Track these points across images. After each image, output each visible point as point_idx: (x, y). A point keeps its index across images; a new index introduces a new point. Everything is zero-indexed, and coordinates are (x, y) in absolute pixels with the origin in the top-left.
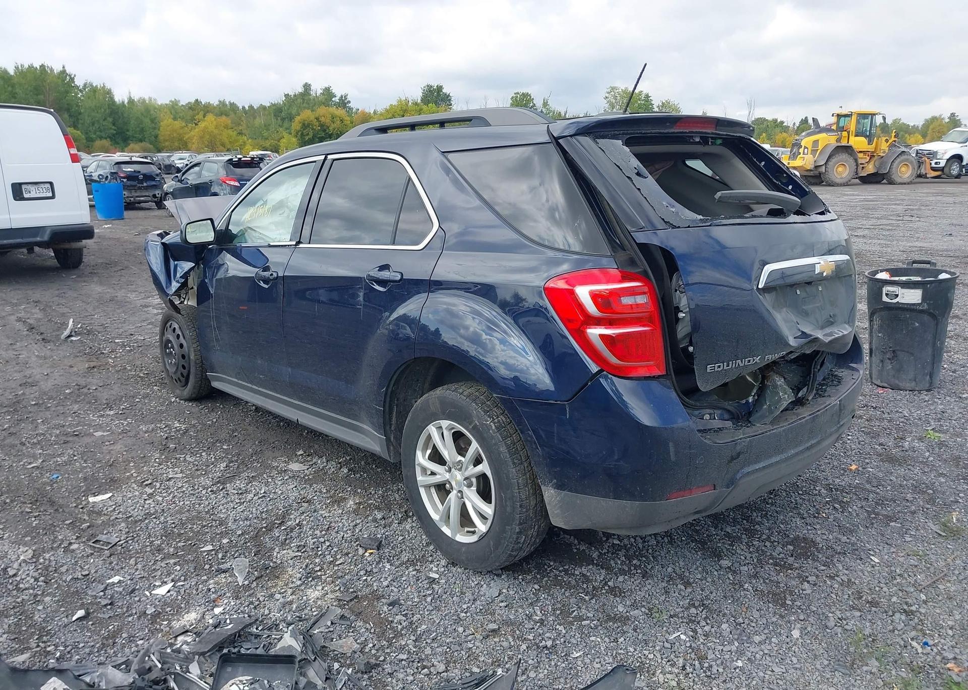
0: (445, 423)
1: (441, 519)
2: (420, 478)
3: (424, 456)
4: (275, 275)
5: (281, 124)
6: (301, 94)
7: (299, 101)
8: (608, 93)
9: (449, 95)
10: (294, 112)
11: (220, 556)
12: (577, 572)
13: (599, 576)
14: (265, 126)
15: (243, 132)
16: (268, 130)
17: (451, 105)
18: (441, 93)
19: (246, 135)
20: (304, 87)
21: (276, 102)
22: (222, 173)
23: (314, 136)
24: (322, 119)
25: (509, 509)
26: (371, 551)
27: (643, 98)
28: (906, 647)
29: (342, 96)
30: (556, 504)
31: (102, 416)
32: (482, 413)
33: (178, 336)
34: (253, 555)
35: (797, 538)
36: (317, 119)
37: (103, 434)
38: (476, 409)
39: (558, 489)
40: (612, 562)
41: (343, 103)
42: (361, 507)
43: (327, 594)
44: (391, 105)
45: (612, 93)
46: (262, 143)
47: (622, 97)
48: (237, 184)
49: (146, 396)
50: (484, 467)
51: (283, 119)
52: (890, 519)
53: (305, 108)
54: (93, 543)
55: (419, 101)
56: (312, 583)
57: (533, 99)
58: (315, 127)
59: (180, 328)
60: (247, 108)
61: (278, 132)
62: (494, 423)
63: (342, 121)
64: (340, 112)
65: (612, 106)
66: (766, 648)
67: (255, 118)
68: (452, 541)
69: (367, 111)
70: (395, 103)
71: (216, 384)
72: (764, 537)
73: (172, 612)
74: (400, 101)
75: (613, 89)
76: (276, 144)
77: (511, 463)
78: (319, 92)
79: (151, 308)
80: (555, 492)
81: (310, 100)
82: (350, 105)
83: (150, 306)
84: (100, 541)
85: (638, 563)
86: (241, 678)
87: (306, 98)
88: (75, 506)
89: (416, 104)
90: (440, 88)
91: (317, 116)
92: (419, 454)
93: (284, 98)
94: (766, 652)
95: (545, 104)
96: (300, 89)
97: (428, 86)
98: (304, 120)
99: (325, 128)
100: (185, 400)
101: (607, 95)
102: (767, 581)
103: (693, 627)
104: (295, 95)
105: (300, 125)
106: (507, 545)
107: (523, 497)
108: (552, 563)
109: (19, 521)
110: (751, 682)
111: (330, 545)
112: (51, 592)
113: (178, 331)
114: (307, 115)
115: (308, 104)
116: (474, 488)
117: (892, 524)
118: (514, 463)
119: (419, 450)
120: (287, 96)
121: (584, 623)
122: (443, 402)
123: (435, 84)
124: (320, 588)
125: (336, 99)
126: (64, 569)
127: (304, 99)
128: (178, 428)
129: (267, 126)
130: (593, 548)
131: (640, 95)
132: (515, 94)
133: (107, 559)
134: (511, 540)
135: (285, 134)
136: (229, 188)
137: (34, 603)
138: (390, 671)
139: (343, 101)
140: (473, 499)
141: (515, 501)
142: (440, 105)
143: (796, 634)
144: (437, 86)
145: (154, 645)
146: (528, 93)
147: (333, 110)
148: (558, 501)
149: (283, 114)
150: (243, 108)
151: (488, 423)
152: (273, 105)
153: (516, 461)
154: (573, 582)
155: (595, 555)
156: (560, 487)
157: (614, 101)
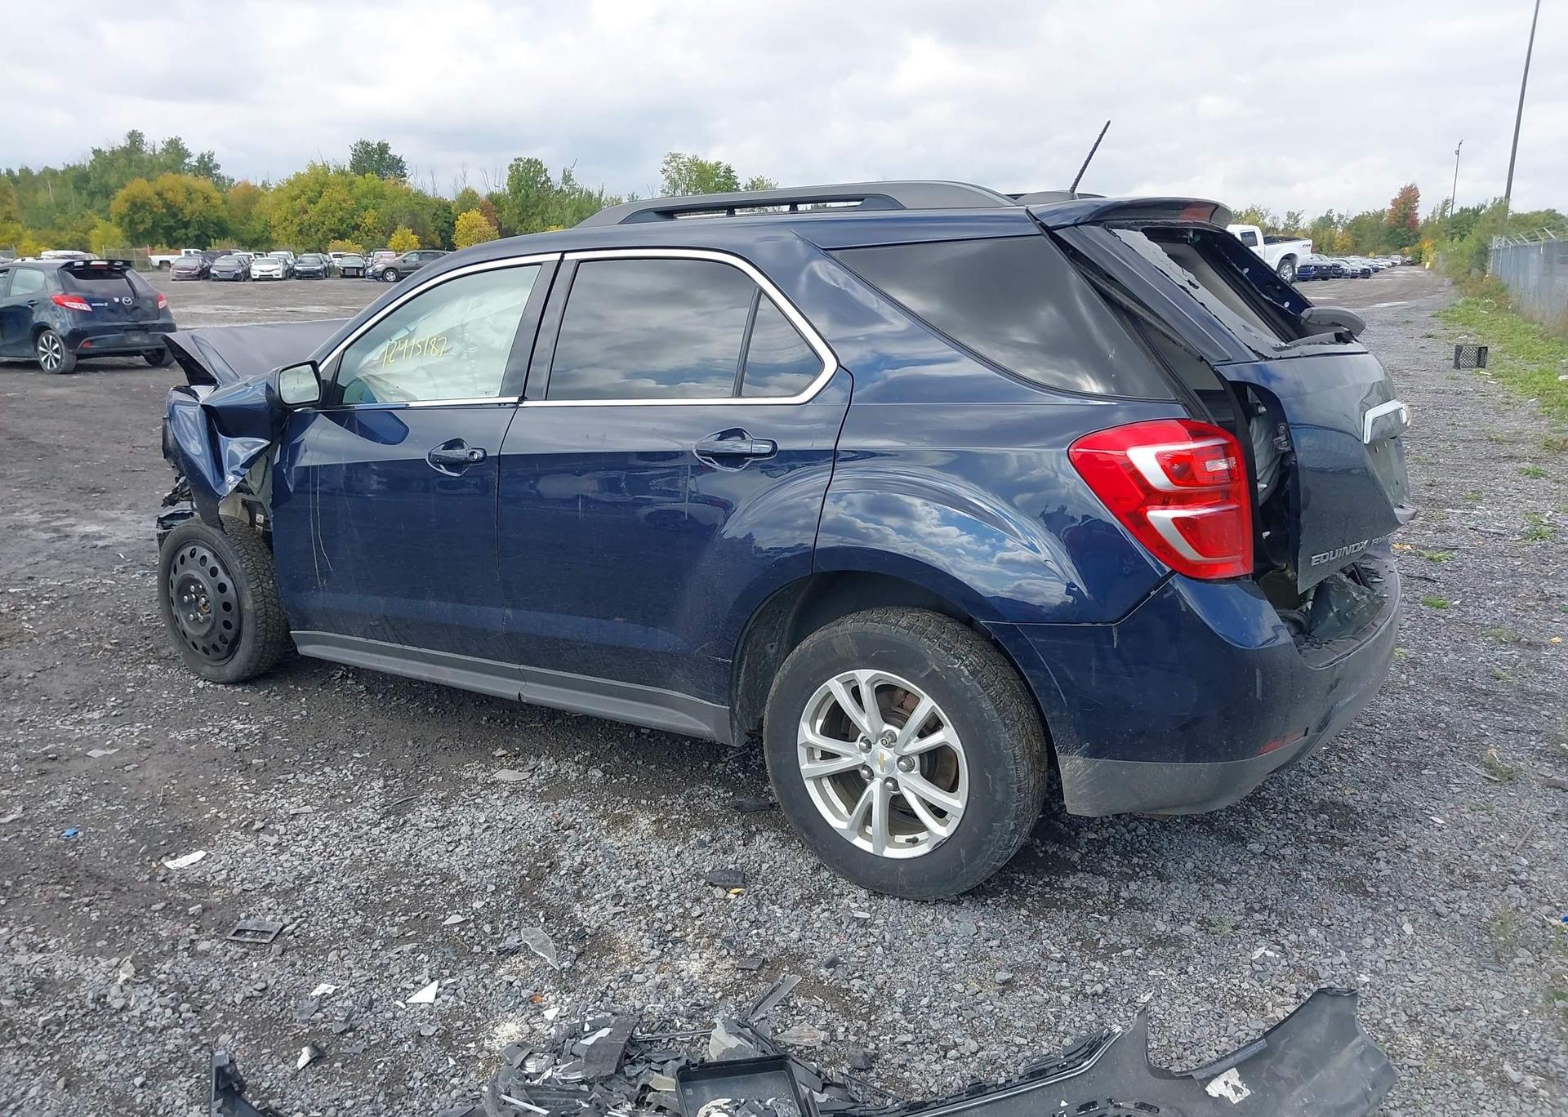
0: (864, 676)
1: (851, 828)
2: (805, 766)
3: (813, 730)
4: (478, 455)
5: (88, 203)
6: (124, 150)
7: (122, 161)
8: (668, 163)
9: (400, 160)
10: (113, 180)
11: (487, 928)
12: (1067, 885)
13: (1103, 886)
14: (57, 206)
15: (13, 215)
16: (63, 212)
17: (404, 176)
18: (387, 156)
19: (18, 222)
20: (129, 137)
21: (77, 163)
22: (54, 290)
23: (155, 225)
24: (169, 195)
25: (999, 797)
26: (737, 890)
27: (722, 174)
28: (1544, 927)
29: (203, 156)
30: (1083, 781)
31: (81, 722)
32: (943, 652)
33: (214, 572)
34: (542, 920)
35: (1323, 803)
36: (159, 194)
37: (104, 752)
38: (930, 647)
39: (1090, 757)
40: (1105, 865)
41: (206, 167)
42: (665, 826)
43: (714, 963)
44: (298, 174)
45: (674, 164)
46: (54, 235)
47: (690, 171)
48: (85, 307)
49: (141, 683)
50: (947, 735)
51: (92, 194)
52: (1417, 766)
53: (134, 175)
54: (234, 935)
55: (348, 168)
56: (677, 950)
57: (546, 170)
58: (155, 209)
59: (215, 555)
60: (17, 173)
61: (83, 216)
62: (966, 666)
63: (207, 199)
64: (203, 184)
65: (675, 185)
66: (1387, 953)
67: (36, 191)
68: (875, 860)
69: (252, 182)
70: (304, 170)
71: (306, 650)
72: (1280, 807)
73: (467, 1027)
74: (313, 167)
75: (674, 156)
76: (82, 238)
77: (1001, 725)
78: (160, 147)
79: (31, 530)
80: (1085, 762)
81: (142, 160)
82: (218, 171)
83: (27, 527)
84: (245, 931)
85: (1141, 862)
86: (714, 1103)
87: (135, 157)
88: (149, 880)
89: (343, 173)
90: (383, 148)
91: (159, 188)
92: (804, 726)
93: (92, 157)
94: (1388, 958)
95: (567, 178)
96: (122, 142)
97: (362, 143)
98: (134, 197)
99: (175, 210)
100: (226, 684)
101: (666, 167)
102: (1325, 865)
103: (1273, 939)
104: (113, 152)
105: (127, 205)
106: (993, 853)
107: (1022, 775)
108: (1022, 877)
109: (60, 916)
110: (1395, 999)
111: (661, 890)
112: (219, 1026)
113: (212, 562)
114: (139, 187)
115: (140, 168)
116: (916, 772)
117: (1425, 772)
118: (1006, 725)
119: (805, 721)
120: (97, 152)
121: (1125, 953)
122: (863, 641)
123: (375, 141)
124: (697, 956)
125: (193, 161)
126: (215, 984)
127: (131, 161)
128: (246, 732)
129: (62, 207)
130: (1068, 849)
131: (718, 168)
132: (515, 160)
133: (278, 958)
134: (1001, 843)
135: (99, 221)
136: (70, 315)
137: (201, 1048)
138: (901, 1062)
139: (206, 164)
140: (916, 789)
141: (1011, 783)
142: (386, 175)
143: (1408, 929)
144: (379, 144)
145: (499, 1080)
146: (536, 160)
147: (188, 179)
148: (1087, 775)
149: (91, 185)
150: (10, 172)
151: (956, 666)
152: (69, 170)
153: (1007, 722)
154: (1071, 900)
155: (1076, 857)
156: (1095, 753)
157: (677, 176)
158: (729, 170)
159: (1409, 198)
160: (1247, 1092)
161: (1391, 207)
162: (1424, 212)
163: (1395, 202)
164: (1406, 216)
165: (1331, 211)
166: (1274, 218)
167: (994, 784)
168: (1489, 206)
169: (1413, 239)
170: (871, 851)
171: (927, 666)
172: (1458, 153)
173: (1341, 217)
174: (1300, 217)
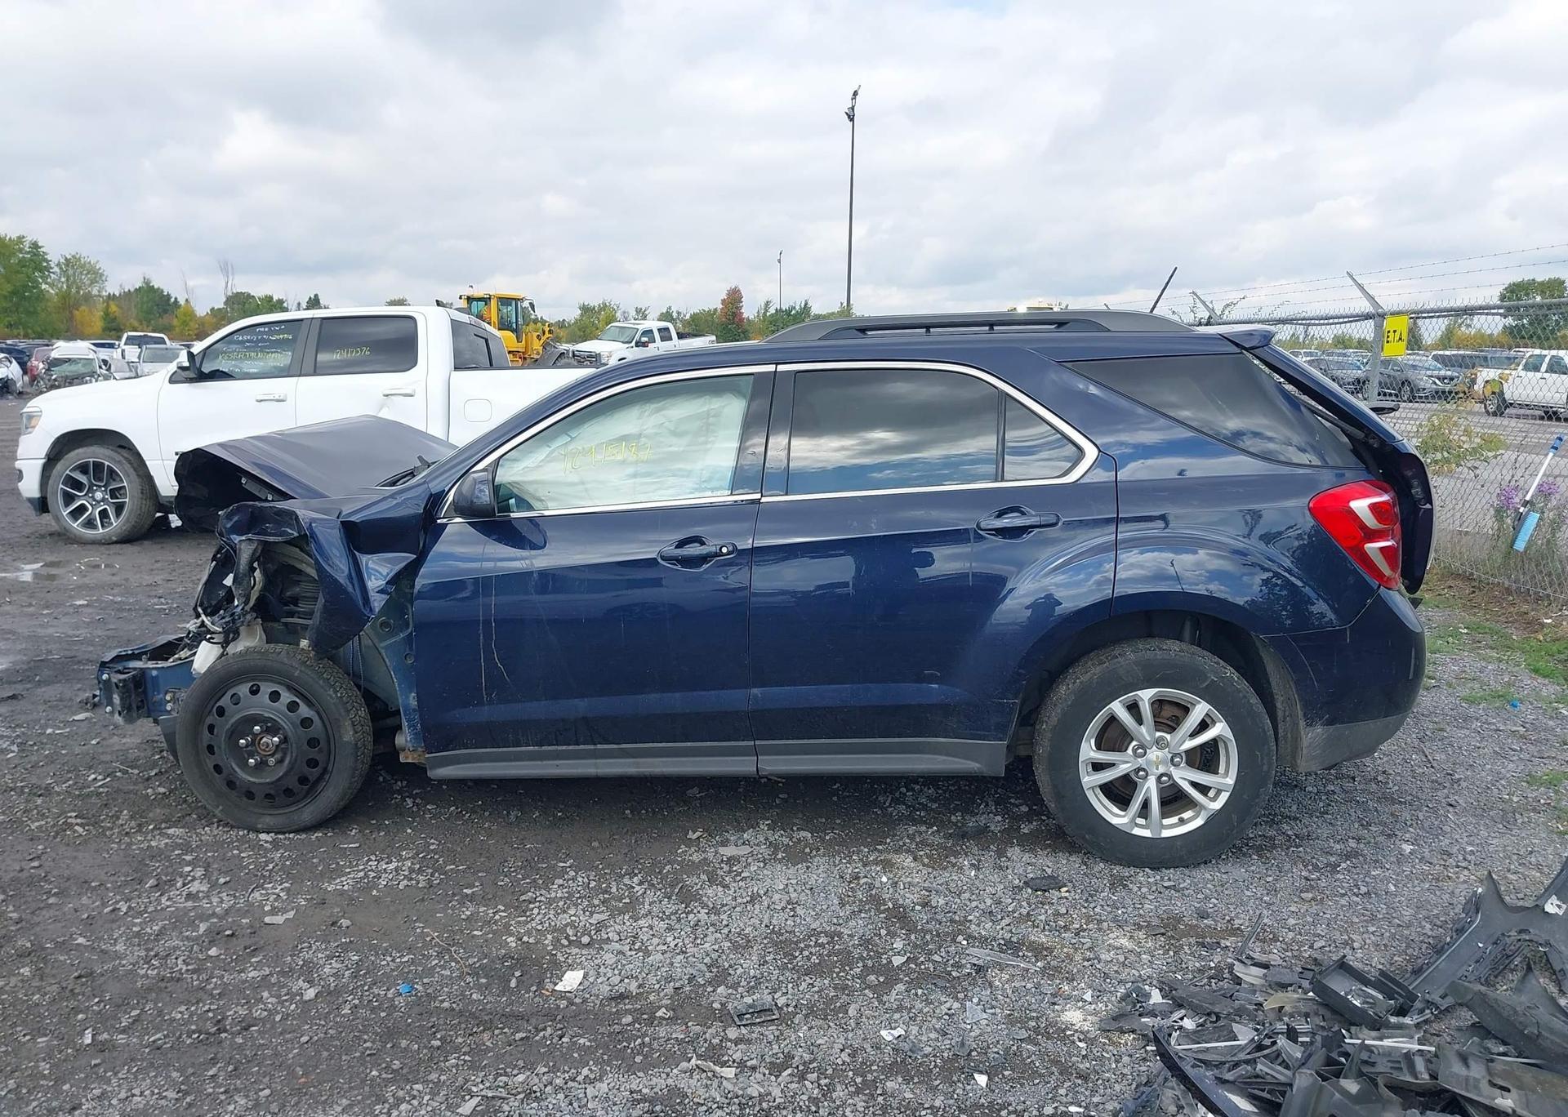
0: (1145, 695)
1: (1130, 822)
2: (1085, 779)
30: (1319, 744)
32: (1215, 665)
33: (292, 707)
34: (964, 943)
38: (1206, 664)
39: (1328, 725)
50: (1219, 731)
54: (740, 1020)
59: (294, 690)
68: (1153, 842)
80: (1325, 729)
92: (1084, 746)
100: (300, 831)
116: (1185, 764)
119: (1084, 741)
122: (1145, 667)
140: (1189, 777)
151: (1228, 675)
156: (1334, 721)
158: (35, 245)
159: (734, 299)
160: (1564, 906)
161: (721, 306)
162: (749, 311)
163: (723, 301)
164: (734, 315)
165: (670, 308)
166: (624, 312)
167: (1262, 759)
168: (798, 308)
169: (742, 335)
170: (1150, 836)
171: (1206, 678)
172: (779, 261)
173: (678, 313)
174: (646, 312)
